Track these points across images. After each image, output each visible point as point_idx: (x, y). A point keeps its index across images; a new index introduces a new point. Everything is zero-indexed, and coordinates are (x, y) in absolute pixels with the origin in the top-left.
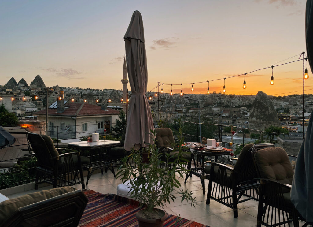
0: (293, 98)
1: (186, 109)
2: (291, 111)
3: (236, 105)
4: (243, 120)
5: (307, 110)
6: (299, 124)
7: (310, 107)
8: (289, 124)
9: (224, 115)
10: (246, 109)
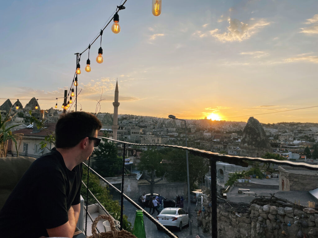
0: (282, 126)
1: (178, 134)
2: (281, 138)
3: (226, 131)
4: (234, 145)
5: (296, 137)
6: (290, 151)
7: (299, 135)
8: (280, 151)
9: (215, 140)
10: (237, 135)
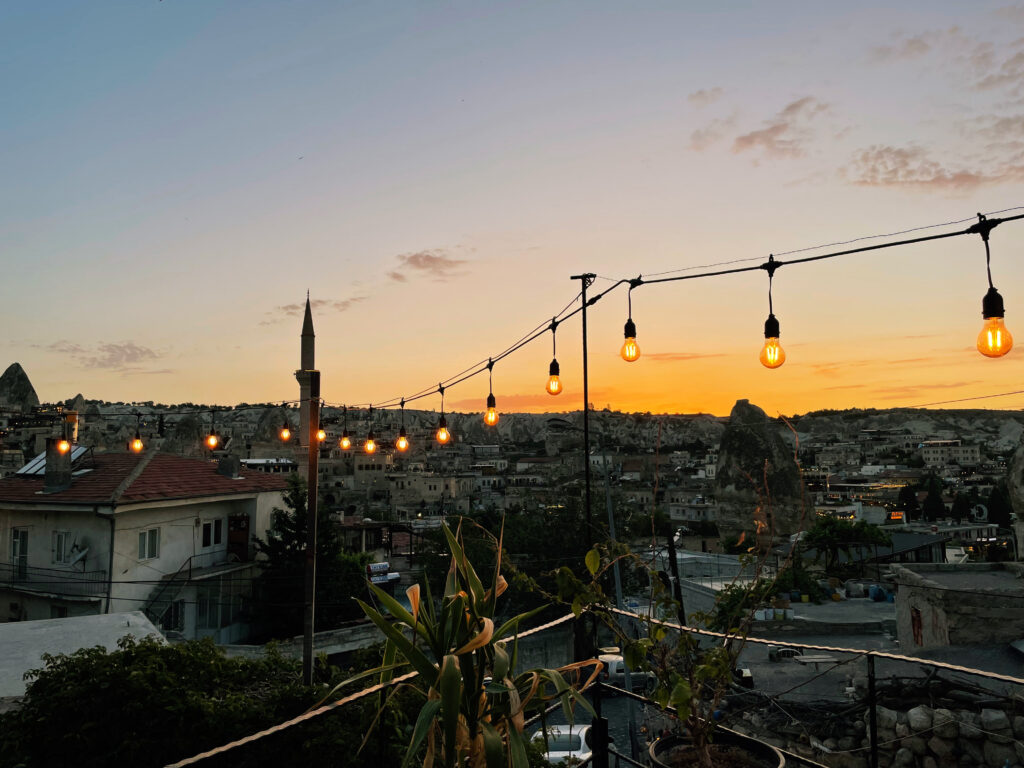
0: (822, 421)
1: (506, 462)
2: (823, 459)
3: (655, 444)
4: (686, 490)
5: (869, 456)
6: (856, 501)
7: (876, 448)
8: (828, 503)
9: (626, 477)
10: (688, 456)
